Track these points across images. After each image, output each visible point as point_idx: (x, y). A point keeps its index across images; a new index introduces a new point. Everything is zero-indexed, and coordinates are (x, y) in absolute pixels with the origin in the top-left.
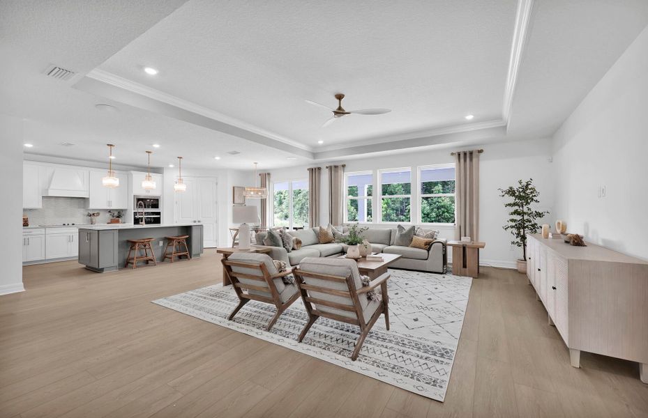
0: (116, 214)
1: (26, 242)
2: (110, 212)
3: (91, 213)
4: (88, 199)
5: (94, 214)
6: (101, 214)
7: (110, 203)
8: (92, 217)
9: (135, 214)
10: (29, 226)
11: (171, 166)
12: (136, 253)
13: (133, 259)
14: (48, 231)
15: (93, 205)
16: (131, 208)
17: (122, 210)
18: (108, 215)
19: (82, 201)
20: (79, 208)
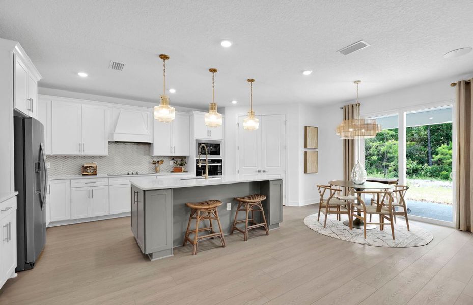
0: (179, 162)
1: (90, 195)
2: (173, 159)
3: (156, 160)
4: (152, 144)
5: (158, 162)
6: (166, 160)
7: (173, 148)
8: (157, 165)
9: (197, 161)
10: (98, 175)
11: (234, 102)
12: (197, 224)
13: (193, 232)
14: (113, 181)
15: (158, 151)
16: (192, 154)
17: (185, 157)
18: (171, 163)
19: (147, 147)
20: (145, 154)
